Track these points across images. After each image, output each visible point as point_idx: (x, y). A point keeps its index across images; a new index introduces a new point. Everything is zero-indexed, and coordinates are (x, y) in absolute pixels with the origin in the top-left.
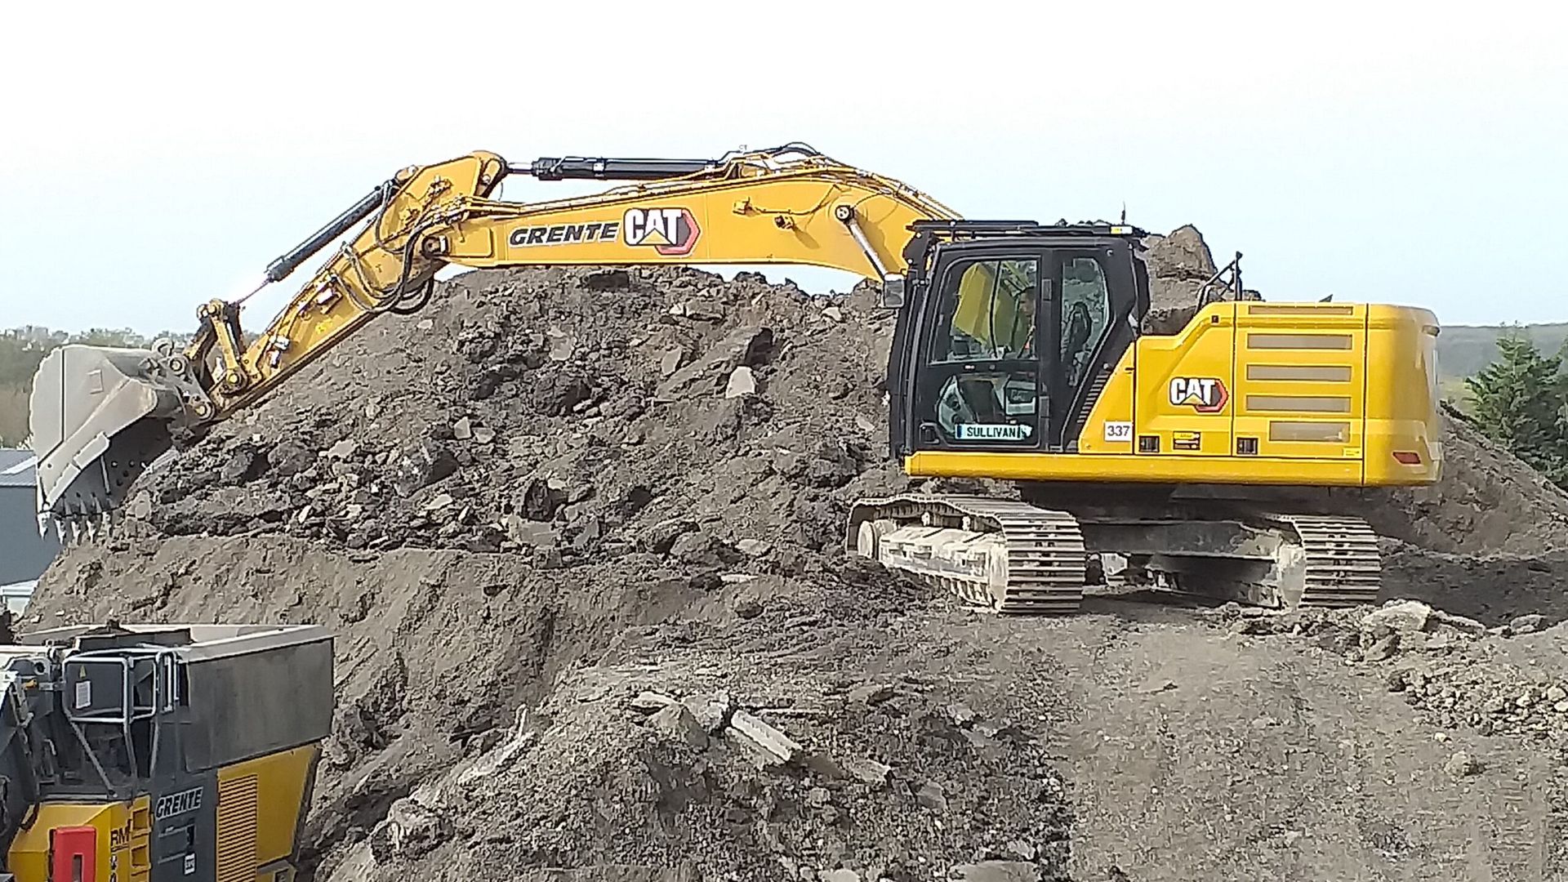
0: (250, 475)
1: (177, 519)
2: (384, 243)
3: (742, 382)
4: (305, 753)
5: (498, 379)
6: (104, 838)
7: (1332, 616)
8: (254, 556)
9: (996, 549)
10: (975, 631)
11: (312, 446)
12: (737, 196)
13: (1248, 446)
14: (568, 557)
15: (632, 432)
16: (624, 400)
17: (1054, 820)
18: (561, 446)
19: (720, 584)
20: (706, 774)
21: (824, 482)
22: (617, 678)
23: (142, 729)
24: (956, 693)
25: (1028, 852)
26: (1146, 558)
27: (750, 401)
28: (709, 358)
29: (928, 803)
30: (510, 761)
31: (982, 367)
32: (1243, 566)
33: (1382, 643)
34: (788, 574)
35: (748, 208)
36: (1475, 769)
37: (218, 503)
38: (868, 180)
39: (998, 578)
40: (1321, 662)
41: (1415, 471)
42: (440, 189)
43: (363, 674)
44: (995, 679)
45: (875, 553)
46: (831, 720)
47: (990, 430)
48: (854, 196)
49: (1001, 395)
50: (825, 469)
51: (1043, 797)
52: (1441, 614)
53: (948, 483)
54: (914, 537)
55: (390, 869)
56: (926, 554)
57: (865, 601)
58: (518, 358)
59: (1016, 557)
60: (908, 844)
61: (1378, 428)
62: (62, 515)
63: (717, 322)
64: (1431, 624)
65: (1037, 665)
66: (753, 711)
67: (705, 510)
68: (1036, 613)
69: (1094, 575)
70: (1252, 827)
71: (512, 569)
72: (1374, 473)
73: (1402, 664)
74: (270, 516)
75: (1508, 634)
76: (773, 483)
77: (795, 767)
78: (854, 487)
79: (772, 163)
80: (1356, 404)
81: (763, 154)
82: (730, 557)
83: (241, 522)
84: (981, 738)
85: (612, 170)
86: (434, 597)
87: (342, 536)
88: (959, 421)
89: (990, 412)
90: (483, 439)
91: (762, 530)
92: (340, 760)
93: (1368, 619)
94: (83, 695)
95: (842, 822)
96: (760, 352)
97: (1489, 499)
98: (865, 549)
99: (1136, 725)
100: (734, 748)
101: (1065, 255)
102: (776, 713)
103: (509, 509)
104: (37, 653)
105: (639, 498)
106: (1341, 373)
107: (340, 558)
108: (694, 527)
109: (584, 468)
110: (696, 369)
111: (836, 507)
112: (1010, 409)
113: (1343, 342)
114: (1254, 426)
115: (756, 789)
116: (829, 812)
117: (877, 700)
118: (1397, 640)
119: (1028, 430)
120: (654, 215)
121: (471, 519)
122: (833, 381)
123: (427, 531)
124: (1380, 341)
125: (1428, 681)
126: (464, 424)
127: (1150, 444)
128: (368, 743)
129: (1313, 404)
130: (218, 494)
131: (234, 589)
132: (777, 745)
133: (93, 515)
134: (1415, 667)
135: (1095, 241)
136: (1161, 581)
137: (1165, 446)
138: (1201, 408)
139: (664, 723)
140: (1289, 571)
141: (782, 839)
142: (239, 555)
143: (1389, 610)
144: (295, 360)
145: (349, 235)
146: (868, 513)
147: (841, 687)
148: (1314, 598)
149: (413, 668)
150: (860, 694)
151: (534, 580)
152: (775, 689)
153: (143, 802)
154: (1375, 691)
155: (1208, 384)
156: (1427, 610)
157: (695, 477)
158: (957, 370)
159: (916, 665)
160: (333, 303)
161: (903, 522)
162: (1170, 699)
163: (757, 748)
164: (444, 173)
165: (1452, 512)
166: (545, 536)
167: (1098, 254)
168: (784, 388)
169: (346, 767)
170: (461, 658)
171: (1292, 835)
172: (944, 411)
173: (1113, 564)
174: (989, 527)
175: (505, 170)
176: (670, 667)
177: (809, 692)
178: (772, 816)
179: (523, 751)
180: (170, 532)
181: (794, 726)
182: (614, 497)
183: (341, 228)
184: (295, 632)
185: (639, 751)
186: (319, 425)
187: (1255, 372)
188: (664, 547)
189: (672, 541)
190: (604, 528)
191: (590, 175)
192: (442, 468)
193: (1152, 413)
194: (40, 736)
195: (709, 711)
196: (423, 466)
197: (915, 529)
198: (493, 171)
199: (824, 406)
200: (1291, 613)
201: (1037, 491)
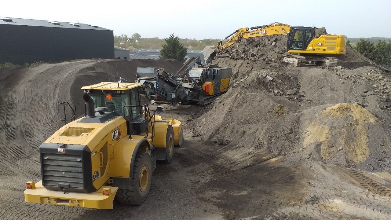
0: (226, 53)
1: (219, 57)
2: (236, 36)
3: (274, 43)
4: (229, 78)
5: (250, 43)
6: (210, 85)
7: (331, 68)
8: (226, 60)
9: (297, 60)
10: (293, 68)
11: (232, 50)
12: (271, 28)
13: (324, 50)
14: (255, 61)
15: (262, 48)
16: (262, 45)
17: (298, 87)
18: (256, 50)
19: (269, 63)
20: (263, 81)
21: (281, 53)
22: (256, 72)
23: (214, 76)
24: (290, 74)
25: (295, 89)
26: (313, 61)
27: (274, 45)
28: (271, 41)
29: (286, 84)
30: (245, 79)
31: (297, 42)
32: (323, 62)
33: (336, 70)
34: (275, 62)
35: (272, 29)
36: (343, 83)
37: (223, 55)
38: (285, 25)
39: (296, 63)
40: (329, 72)
41: (342, 53)
42: (242, 31)
43: (235, 71)
44: (294, 73)
45: (285, 61)
46: (276, 76)
47: (297, 48)
48: (283, 27)
49: (299, 44)
50: (281, 52)
51: (298, 84)
52: (343, 68)
53: (294, 54)
54: (289, 59)
55: (234, 89)
56: (290, 61)
57: (283, 65)
58: (252, 41)
59: (298, 61)
60: (283, 88)
61: (339, 48)
62: (207, 62)
63: (272, 37)
64: (342, 68)
65: (299, 72)
66: (269, 75)
67: (269, 56)
68: (300, 67)
69: (308, 63)
70: (319, 88)
71: (249, 62)
72: (338, 53)
73: (337, 72)
74: (228, 56)
75: (350, 70)
76: (276, 53)
77: (272, 81)
78: (284, 54)
79: (274, 24)
80: (337, 46)
81: (273, 23)
82: (271, 61)
83: (225, 57)
84: (292, 79)
85: (258, 28)
86: (242, 64)
87: (234, 58)
88: (294, 47)
89: (298, 46)
90: (248, 49)
91: (274, 58)
92: (232, 79)
93: (335, 68)
94: (209, 72)
95: (277, 86)
96: (276, 40)
97: (353, 56)
98: (284, 60)
99: (308, 78)
100: (266, 79)
101: (307, 30)
102: (271, 76)
103: (250, 56)
104: (205, 69)
105: (262, 55)
106: (335, 42)
107: (234, 61)
108: (267, 58)
109: (257, 52)
110: (269, 42)
111: (282, 56)
112: (300, 46)
113: (335, 39)
114: (325, 48)
115: (268, 83)
116: (275, 85)
117: (281, 75)
118: (337, 70)
119: (301, 48)
120: (263, 31)
121: (246, 57)
122: (283, 43)
123: (242, 58)
124: (340, 39)
125: (340, 74)
126: (246, 48)
127: (314, 50)
128: (235, 78)
129: (332, 46)
130: (223, 54)
131: (224, 63)
132: (271, 79)
133: (210, 62)
134: (339, 73)
135: (310, 29)
136: (315, 64)
137: (316, 50)
138: (320, 46)
139: (260, 76)
140: (328, 63)
141: (270, 87)
142: (224, 60)
143: (338, 67)
144: (228, 47)
145: (233, 35)
146: (285, 56)
147: (278, 73)
148: (330, 66)
149: (240, 71)
150: (280, 74)
151: (251, 63)
152: (271, 73)
153: (214, 82)
154: (334, 75)
155: (321, 43)
156: (341, 67)
157: (268, 53)
158: (294, 42)
159: (286, 71)
160: (231, 42)
161: (288, 57)
162: (312, 75)
163: (269, 79)
164: (243, 29)
165: (348, 57)
166: (253, 59)
167: (310, 30)
168: (278, 44)
169: (233, 80)
170: (244, 70)
171: (323, 89)
172: (293, 46)
173: (310, 62)
174: (296, 58)
175: (249, 29)
176: (261, 71)
177: (275, 74)
178: (270, 85)
179: (246, 79)
180: (219, 58)
181: (273, 77)
182: (260, 55)
183: (233, 34)
184: (229, 67)
185: (257, 79)
186: (233, 48)
187: (326, 42)
188: (264, 60)
189: (265, 59)
190: (259, 58)
191: (256, 28)
192: (244, 52)
193: (315, 46)
194: (205, 76)
195: (264, 75)
196: (242, 52)
197: (289, 58)
198: (248, 29)
199: (282, 46)
200: (327, 67)
201: (302, 54)
